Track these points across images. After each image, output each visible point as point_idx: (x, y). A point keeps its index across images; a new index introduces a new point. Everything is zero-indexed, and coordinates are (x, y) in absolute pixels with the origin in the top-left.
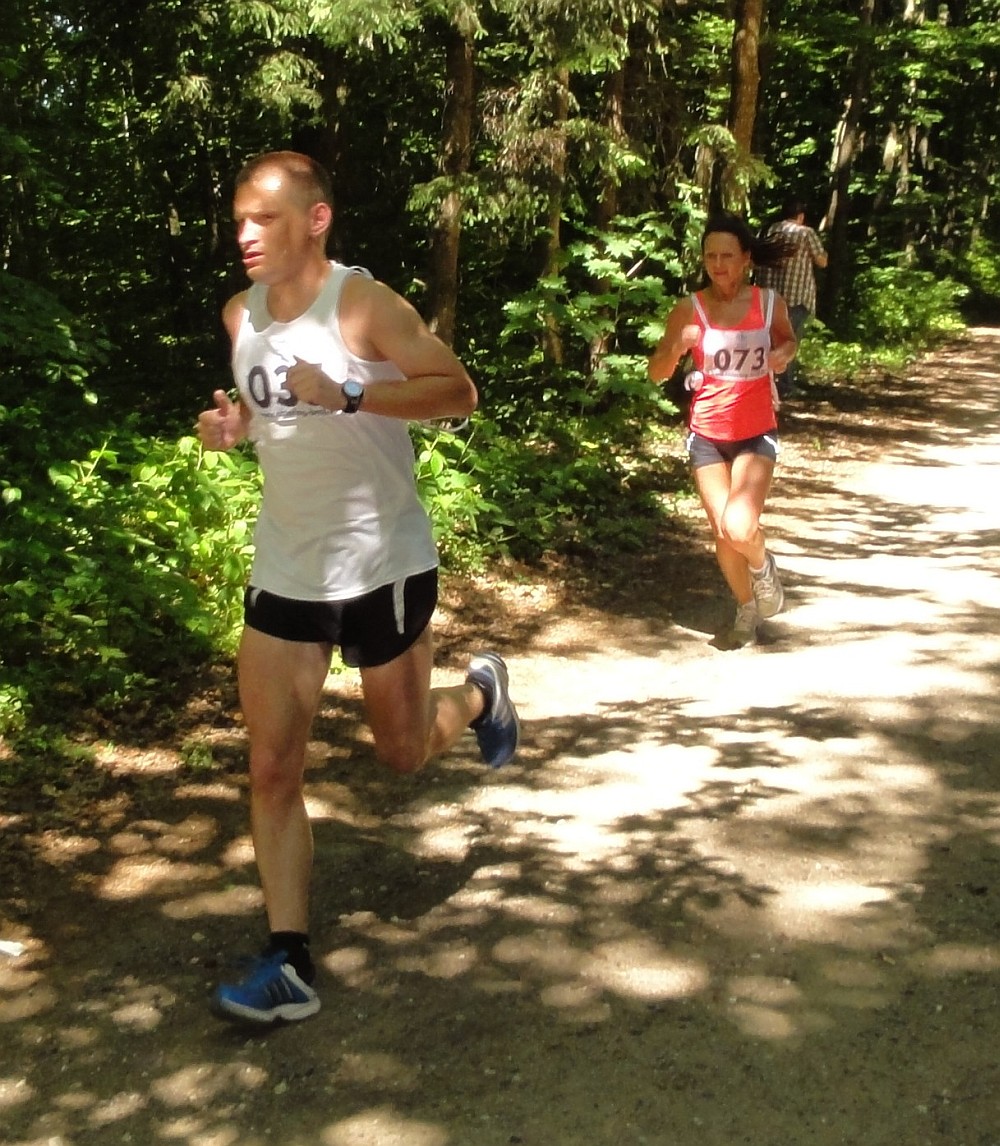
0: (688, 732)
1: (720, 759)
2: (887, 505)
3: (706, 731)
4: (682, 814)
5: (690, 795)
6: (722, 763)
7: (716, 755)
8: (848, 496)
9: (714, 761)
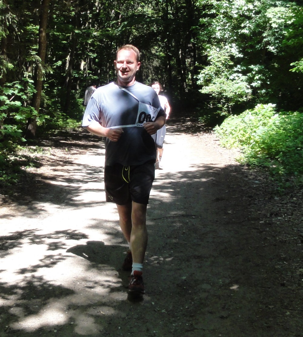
0: (38, 240)
1: (49, 248)
2: (90, 167)
3: (43, 239)
4: (38, 266)
5: (41, 260)
6: (49, 249)
7: (47, 246)
8: (79, 165)
9: (47, 249)
